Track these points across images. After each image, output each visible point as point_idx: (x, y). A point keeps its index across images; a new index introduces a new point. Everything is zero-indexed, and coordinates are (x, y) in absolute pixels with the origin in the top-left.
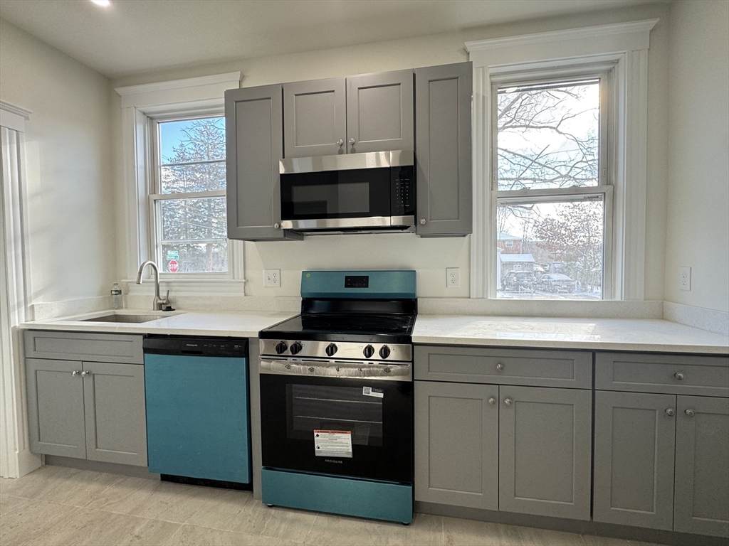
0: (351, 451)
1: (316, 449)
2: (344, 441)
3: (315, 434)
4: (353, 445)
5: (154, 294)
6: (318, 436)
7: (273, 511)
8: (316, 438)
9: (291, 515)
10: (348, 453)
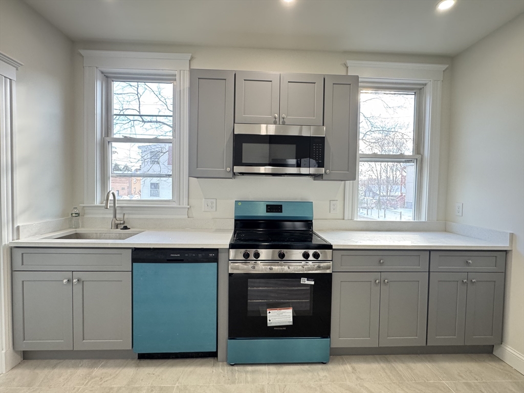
0: (292, 320)
1: (268, 322)
2: (287, 314)
3: (268, 312)
4: (293, 317)
5: (112, 216)
6: (270, 312)
7: (236, 368)
8: (268, 315)
9: (249, 368)
10: (289, 322)
